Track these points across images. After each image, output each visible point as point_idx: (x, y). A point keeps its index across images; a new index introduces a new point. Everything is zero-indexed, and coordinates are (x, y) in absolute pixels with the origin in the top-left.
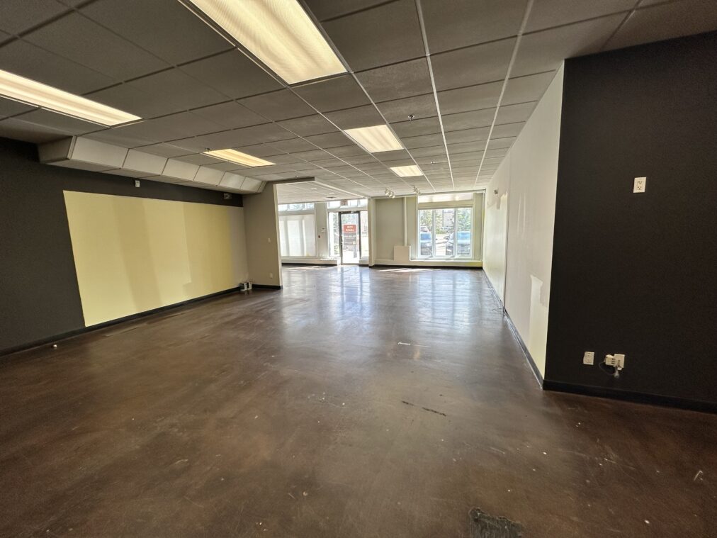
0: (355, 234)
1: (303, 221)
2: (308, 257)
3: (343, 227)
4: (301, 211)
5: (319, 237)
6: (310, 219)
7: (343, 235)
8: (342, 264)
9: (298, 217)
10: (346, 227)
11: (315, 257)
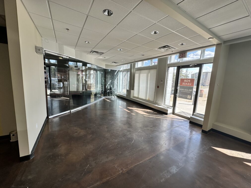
0: (192, 88)
1: (149, 75)
2: (148, 101)
3: (179, 81)
4: (149, 67)
5: (158, 87)
6: (154, 73)
7: (178, 88)
8: (173, 113)
9: (146, 71)
10: (183, 80)
11: (153, 102)
